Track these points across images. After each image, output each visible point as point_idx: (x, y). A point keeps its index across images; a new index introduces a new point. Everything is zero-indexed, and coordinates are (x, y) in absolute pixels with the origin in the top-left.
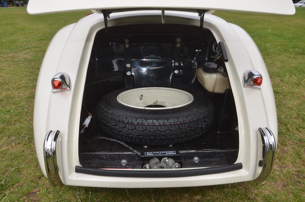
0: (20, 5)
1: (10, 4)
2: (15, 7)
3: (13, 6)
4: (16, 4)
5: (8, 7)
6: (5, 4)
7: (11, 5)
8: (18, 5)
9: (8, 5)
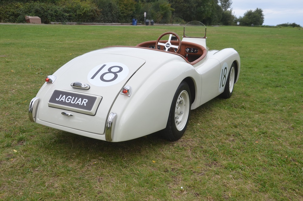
0: (150, 23)
1: (140, 22)
2: (145, 26)
3: (143, 25)
4: (146, 22)
5: (138, 26)
6: (136, 22)
7: (141, 24)
8: (147, 24)
9: (138, 24)
